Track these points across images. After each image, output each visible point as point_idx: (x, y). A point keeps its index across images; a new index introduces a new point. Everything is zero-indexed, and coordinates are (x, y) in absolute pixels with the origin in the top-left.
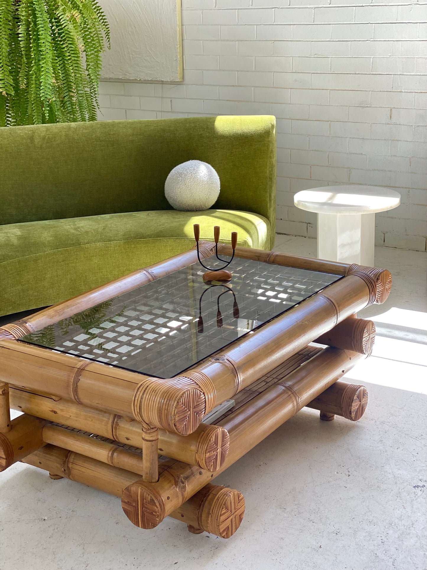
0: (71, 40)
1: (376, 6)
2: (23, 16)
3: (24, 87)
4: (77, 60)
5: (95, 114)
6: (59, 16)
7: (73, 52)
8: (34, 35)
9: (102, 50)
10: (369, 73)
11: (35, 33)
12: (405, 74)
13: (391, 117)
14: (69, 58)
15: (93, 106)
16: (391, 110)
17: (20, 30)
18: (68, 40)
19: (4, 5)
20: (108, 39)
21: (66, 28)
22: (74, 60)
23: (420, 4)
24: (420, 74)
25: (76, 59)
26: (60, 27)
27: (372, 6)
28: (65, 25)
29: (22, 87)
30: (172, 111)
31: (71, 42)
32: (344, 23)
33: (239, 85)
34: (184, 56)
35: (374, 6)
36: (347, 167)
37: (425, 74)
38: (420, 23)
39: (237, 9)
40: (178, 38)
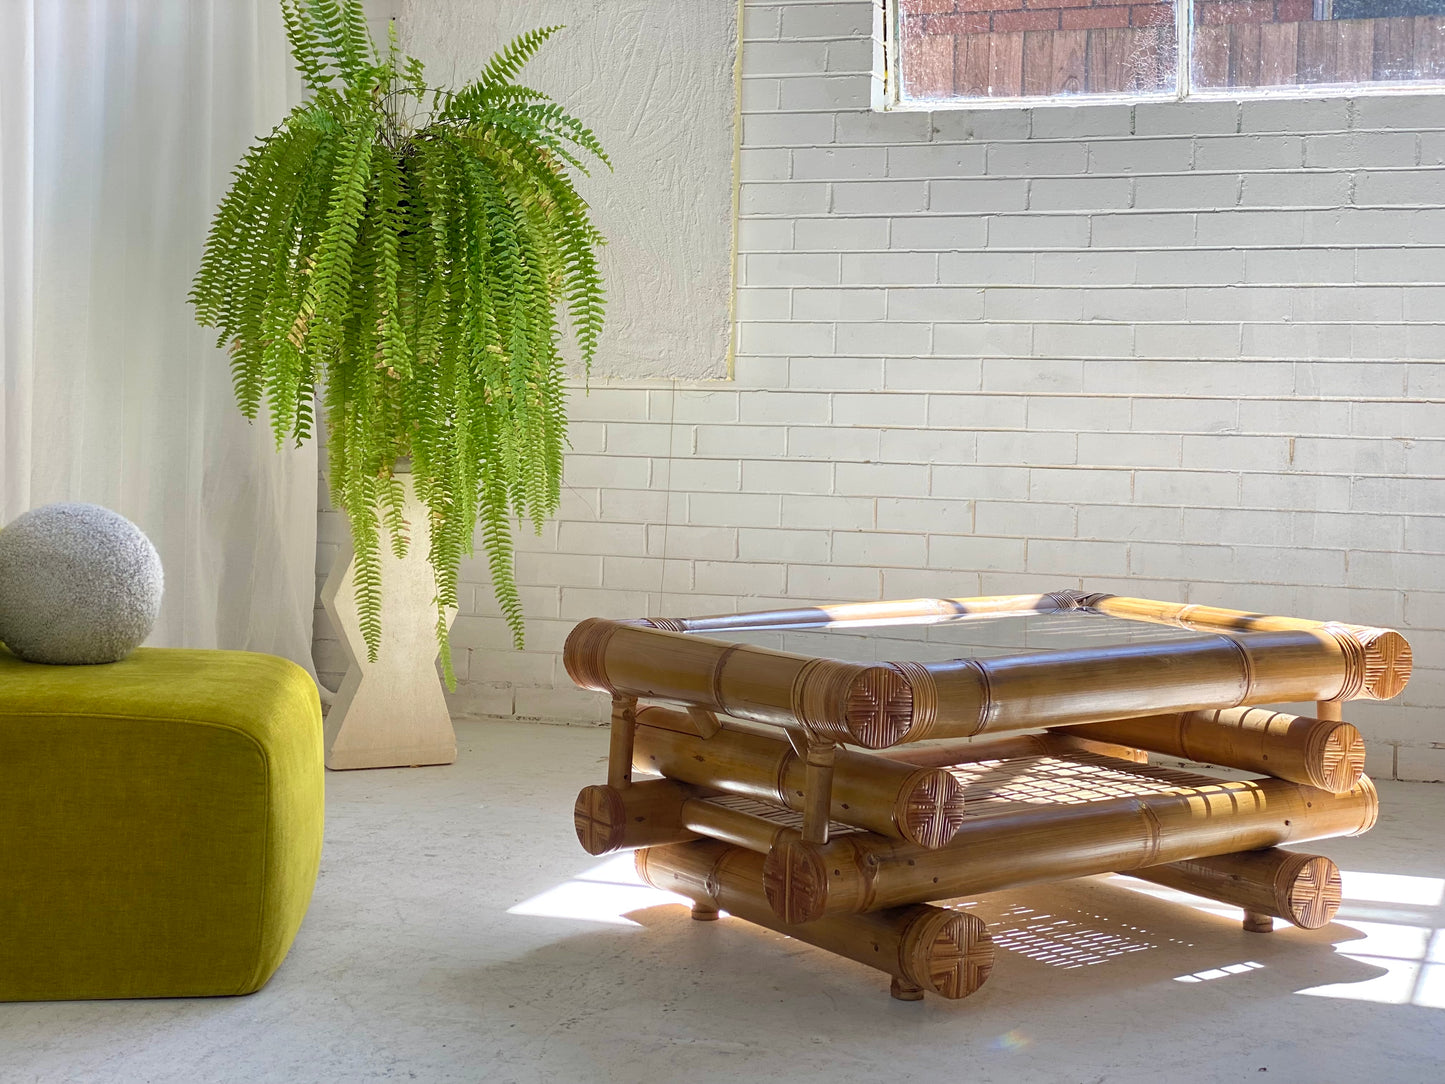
0: (535, 258)
1: (1248, 211)
10: (1233, 359)
12: (1325, 359)
13: (1292, 460)
14: (533, 296)
16: (1293, 443)
23: (1359, 207)
24: (1363, 360)
27: (1240, 211)
28: (521, 223)
29: (426, 361)
30: (695, 456)
31: (535, 263)
32: (1169, 248)
33: (887, 391)
34: (739, 325)
35: (1245, 211)
36: (1179, 578)
37: (1376, 360)
38: (1359, 248)
39: (888, 217)
40: (730, 281)
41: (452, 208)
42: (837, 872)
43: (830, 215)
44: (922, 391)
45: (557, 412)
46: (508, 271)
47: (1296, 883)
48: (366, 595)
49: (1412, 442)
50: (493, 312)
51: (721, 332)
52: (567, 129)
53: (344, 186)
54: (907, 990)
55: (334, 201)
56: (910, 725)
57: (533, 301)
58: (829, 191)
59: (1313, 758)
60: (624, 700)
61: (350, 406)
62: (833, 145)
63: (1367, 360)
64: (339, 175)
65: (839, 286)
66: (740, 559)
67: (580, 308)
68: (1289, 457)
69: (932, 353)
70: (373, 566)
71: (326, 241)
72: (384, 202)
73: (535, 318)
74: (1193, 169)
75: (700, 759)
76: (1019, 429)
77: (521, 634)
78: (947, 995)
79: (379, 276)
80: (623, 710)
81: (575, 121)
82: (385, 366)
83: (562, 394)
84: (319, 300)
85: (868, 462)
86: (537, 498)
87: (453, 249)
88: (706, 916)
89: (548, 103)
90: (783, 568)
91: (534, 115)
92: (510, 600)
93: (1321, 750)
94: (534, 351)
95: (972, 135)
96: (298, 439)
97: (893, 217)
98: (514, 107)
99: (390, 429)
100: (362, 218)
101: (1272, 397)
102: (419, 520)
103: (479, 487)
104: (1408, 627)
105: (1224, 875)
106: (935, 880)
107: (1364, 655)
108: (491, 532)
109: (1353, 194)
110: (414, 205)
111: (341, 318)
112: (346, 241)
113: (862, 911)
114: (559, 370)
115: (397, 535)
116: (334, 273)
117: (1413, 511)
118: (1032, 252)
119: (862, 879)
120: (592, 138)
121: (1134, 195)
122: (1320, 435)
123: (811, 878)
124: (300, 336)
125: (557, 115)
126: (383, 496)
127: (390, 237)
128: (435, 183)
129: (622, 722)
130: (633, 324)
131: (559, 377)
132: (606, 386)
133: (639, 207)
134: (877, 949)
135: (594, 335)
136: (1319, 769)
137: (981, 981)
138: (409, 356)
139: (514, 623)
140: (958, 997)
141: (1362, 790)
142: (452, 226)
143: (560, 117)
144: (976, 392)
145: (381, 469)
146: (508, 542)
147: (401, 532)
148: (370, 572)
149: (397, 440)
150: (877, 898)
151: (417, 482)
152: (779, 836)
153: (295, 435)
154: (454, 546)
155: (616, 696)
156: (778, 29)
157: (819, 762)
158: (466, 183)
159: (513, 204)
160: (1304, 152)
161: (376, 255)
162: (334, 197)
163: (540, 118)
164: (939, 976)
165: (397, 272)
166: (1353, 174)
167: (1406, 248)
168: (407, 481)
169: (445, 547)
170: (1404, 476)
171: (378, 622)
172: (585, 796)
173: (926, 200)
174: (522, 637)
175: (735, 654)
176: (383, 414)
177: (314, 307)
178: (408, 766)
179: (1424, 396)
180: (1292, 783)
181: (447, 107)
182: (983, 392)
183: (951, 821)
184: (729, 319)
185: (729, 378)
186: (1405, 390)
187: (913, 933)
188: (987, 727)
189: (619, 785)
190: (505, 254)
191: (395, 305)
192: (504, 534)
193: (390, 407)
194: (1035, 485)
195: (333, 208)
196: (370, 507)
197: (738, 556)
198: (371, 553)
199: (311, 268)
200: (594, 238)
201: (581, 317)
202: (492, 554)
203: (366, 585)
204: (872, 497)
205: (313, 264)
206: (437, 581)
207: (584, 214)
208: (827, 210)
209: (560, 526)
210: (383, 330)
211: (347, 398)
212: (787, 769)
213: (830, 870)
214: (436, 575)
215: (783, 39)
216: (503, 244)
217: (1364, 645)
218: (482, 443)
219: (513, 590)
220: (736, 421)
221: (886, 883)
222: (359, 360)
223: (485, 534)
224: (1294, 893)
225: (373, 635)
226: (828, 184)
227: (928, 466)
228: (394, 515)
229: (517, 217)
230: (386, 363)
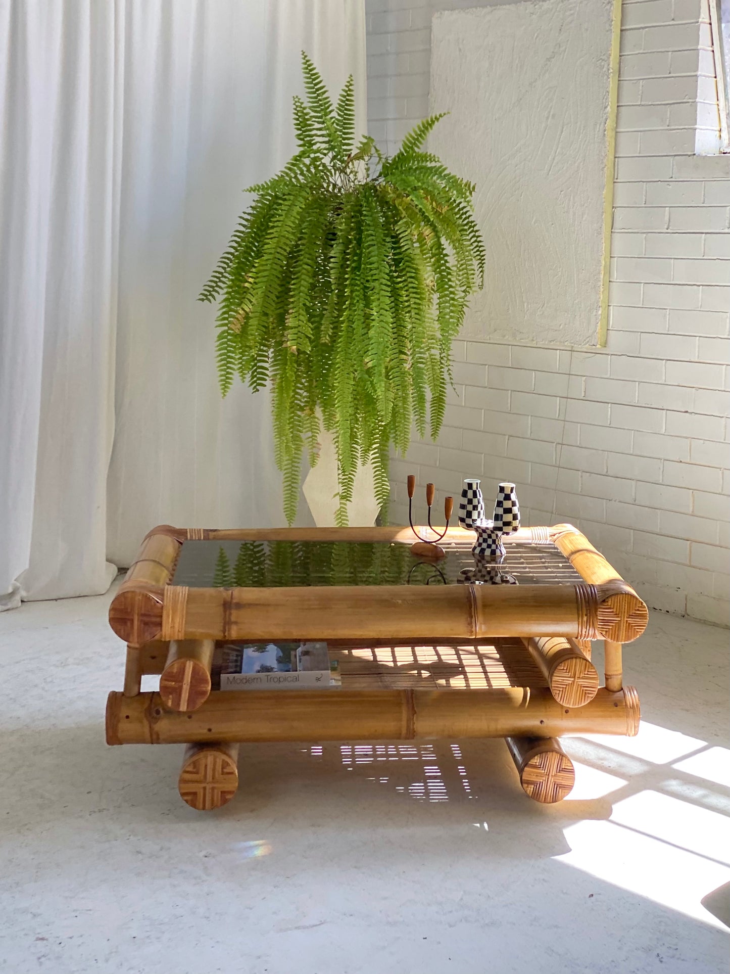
0: (414, 271)
2: (341, 231)
3: (327, 341)
4: (419, 304)
5: (445, 393)
6: (400, 234)
7: (415, 290)
8: (354, 261)
9: (471, 289)
11: (355, 258)
15: (443, 379)
17: (333, 252)
18: (408, 272)
19: (314, 215)
20: (482, 273)
21: (409, 251)
22: (415, 303)
25: (418, 301)
26: (398, 251)
28: (406, 248)
30: (584, 398)
31: (413, 275)
33: (699, 361)
34: (611, 307)
39: (703, 233)
40: (602, 277)
43: (668, 231)
44: (722, 363)
51: (595, 313)
53: (277, 229)
58: (668, 213)
62: (671, 179)
64: (274, 222)
66: (608, 474)
70: (296, 471)
71: (263, 265)
79: (292, 287)
82: (289, 345)
84: (256, 302)
85: (687, 412)
86: (405, 432)
89: (438, 164)
90: (633, 483)
96: (255, 387)
97: (706, 233)
106: (210, 730)
111: (272, 313)
112: (278, 264)
115: (312, 452)
116: (267, 285)
124: (239, 326)
126: (306, 426)
137: (224, 801)
140: (204, 809)
147: (315, 450)
148: (294, 475)
151: (326, 418)
153: (252, 385)
156: (640, 97)
161: (294, 273)
162: (269, 236)
173: (727, 221)
177: (251, 307)
185: (598, 346)
195: (268, 243)
196: (299, 432)
197: (607, 471)
198: (295, 462)
199: (249, 282)
204: (689, 438)
205: (251, 280)
206: (341, 482)
208: (666, 227)
210: (289, 321)
214: (339, 478)
215: (643, 103)
220: (608, 376)
226: (667, 209)
227: (724, 419)
228: (311, 439)
229: (402, 244)
230: (291, 344)
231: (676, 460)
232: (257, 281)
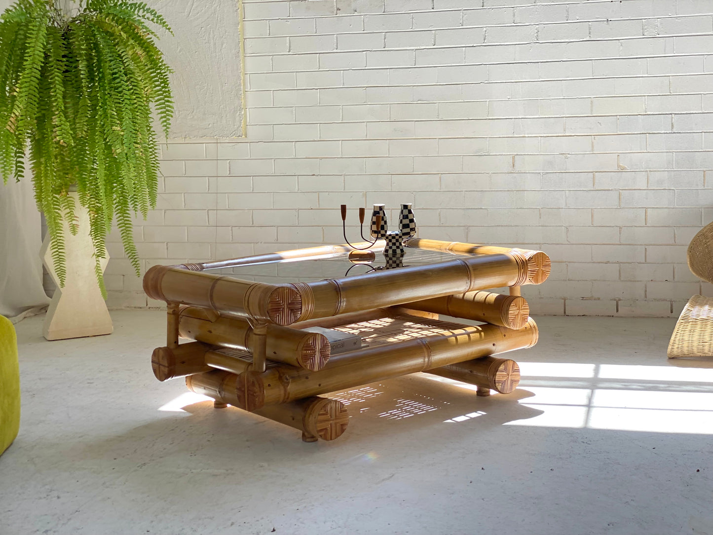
0: (136, 81)
1: (489, 45)
3: (83, 136)
6: (121, 53)
7: (138, 95)
10: (485, 118)
12: (527, 117)
13: (514, 166)
14: (135, 101)
16: (514, 158)
18: (132, 82)
21: (130, 67)
22: (139, 105)
23: (541, 42)
24: (545, 117)
25: (141, 104)
27: (485, 46)
28: (127, 64)
29: (80, 136)
30: (230, 175)
31: (135, 84)
32: (453, 65)
33: (321, 140)
34: (247, 109)
35: (487, 46)
36: (463, 225)
37: (551, 116)
38: (541, 62)
39: (317, 53)
40: (242, 88)
41: (89, 59)
42: (269, 385)
43: (289, 53)
44: (338, 139)
45: (154, 158)
46: (120, 89)
47: (497, 373)
48: (57, 254)
49: (569, 155)
50: (114, 110)
51: (238, 113)
52: (148, 15)
53: (32, 49)
54: (309, 437)
55: (27, 57)
56: (301, 313)
57: (136, 103)
58: (288, 41)
59: (504, 314)
60: (173, 305)
61: (43, 160)
62: (289, 18)
63: (547, 116)
64: (29, 43)
65: (295, 88)
66: (254, 225)
67: (160, 106)
68: (512, 165)
69: (342, 120)
70: (60, 240)
71: (24, 78)
72: (54, 56)
73: (137, 112)
74: (462, 26)
75: (210, 332)
76: (385, 156)
77: (139, 270)
78: (326, 439)
79: (52, 94)
80: (172, 310)
81: (153, 11)
82: (58, 140)
83: (155, 149)
84: (22, 108)
85: (314, 175)
86: (144, 202)
87: (91, 79)
88: (220, 406)
89: (139, 2)
90: (275, 228)
91: (131, 8)
92: (133, 253)
93: (508, 310)
94: (137, 129)
95: (356, 11)
96: (17, 178)
97: (320, 53)
98: (121, 4)
99: (65, 171)
100: (43, 65)
101: (503, 136)
102: (84, 217)
103: (114, 198)
104: (569, 243)
105: (466, 371)
106: (320, 385)
107: (527, 264)
108: (121, 220)
109: (537, 35)
110: (70, 57)
111: (34, 116)
112: (35, 77)
113: (284, 402)
114: (153, 137)
115: (72, 224)
116: (29, 94)
117: (570, 188)
118: (388, 69)
119: (282, 388)
120: (162, 19)
121: (435, 39)
122: (526, 154)
123: (257, 389)
124: (13, 127)
125: (143, 8)
126: (63, 205)
127: (58, 74)
128: (81, 46)
129: (172, 316)
130: (195, 111)
131: (154, 140)
132: (183, 142)
133: (194, 51)
134: (293, 419)
135: (169, 119)
136: (507, 319)
137: (343, 431)
138: (71, 134)
139: (135, 264)
140: (331, 439)
141: (531, 326)
142: (90, 67)
143: (145, 9)
144: (364, 139)
145: (62, 191)
146: (130, 224)
147: (74, 222)
148: (59, 243)
149: (70, 176)
150: (290, 396)
151: (81, 197)
152: (248, 367)
153: (15, 176)
154: (102, 228)
155: (169, 303)
157: (259, 333)
158: (96, 45)
159: (123, 55)
160: (514, 15)
161: (51, 83)
162: (26, 55)
163: (135, 10)
164: (321, 430)
165: (63, 92)
166: (537, 26)
167: (563, 61)
168: (76, 196)
169: (97, 228)
170: (565, 171)
171: (65, 267)
172: (156, 353)
173: (335, 45)
174: (139, 271)
175: (219, 282)
176: (61, 163)
177: (19, 111)
178: (88, 337)
179: (573, 133)
180: (497, 326)
181: (87, 5)
182: (368, 138)
183: (324, 357)
184: (242, 107)
185: (243, 136)
186: (565, 130)
187: (309, 411)
188: (341, 311)
189: (173, 346)
190: (118, 80)
191: (63, 108)
192: (128, 221)
193: (64, 159)
194: (394, 183)
195: (27, 60)
196: (57, 211)
197: (253, 223)
198: (59, 233)
199: (16, 92)
200: (168, 70)
201: (162, 110)
202: (122, 231)
203: (57, 249)
204: (317, 192)
205: (17, 90)
206: (94, 245)
207: (161, 58)
208: (288, 51)
209: (165, 213)
210: (56, 121)
211: (42, 157)
212: (249, 336)
213: (266, 385)
214: (93, 242)
216: (117, 75)
217: (527, 259)
218: (113, 175)
219: (134, 248)
220: (249, 157)
221: (295, 389)
222: (46, 137)
223: (118, 221)
224: (496, 378)
225: (62, 274)
226: (287, 38)
227: (343, 176)
228: (70, 214)
229: (124, 61)
230: (59, 138)
231: (307, 208)
232: (21, 90)
